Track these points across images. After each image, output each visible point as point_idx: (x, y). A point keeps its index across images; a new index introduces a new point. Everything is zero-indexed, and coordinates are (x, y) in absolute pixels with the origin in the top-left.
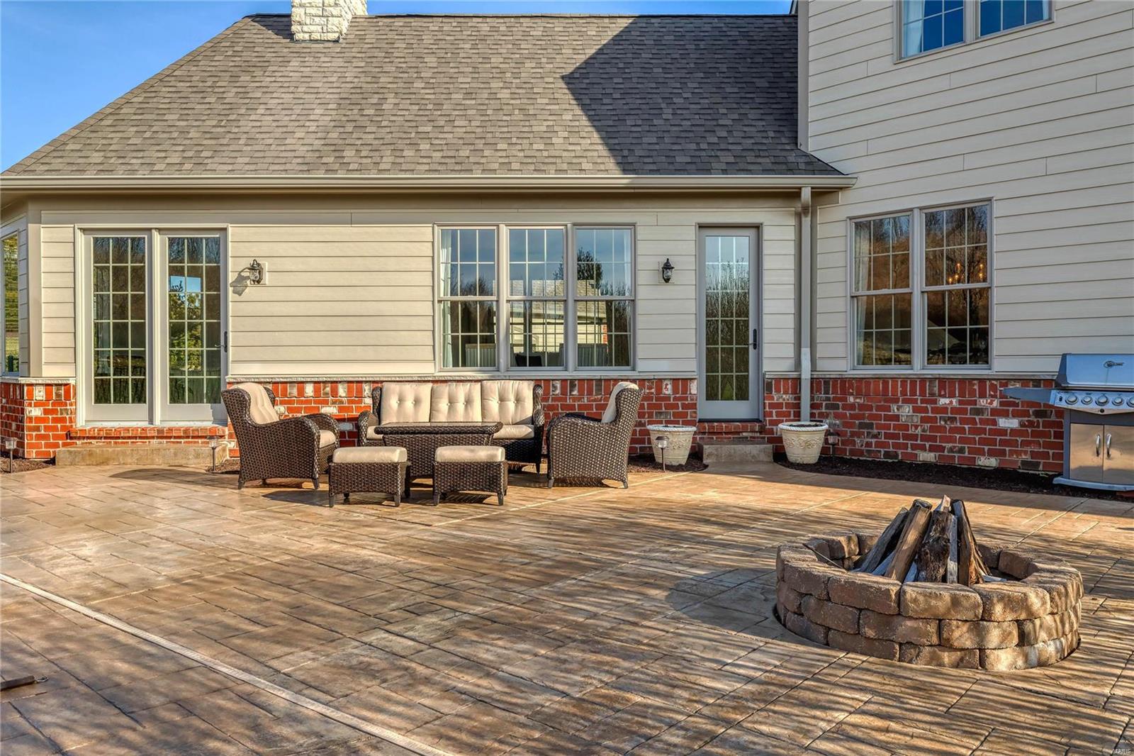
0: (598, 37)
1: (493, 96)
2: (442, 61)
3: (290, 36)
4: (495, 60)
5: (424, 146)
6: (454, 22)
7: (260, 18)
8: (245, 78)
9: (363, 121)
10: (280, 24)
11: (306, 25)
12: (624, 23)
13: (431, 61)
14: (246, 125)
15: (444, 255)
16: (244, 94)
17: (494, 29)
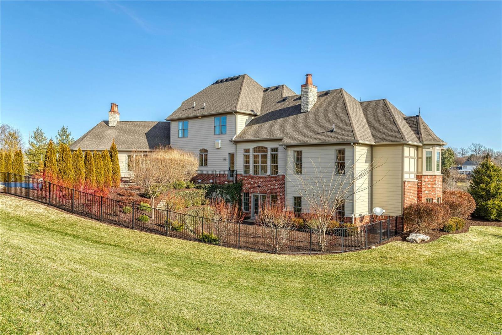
0: (152, 126)
1: (135, 137)
2: (129, 130)
3: (108, 125)
4: (136, 130)
5: (125, 145)
6: (132, 123)
7: (104, 121)
8: (103, 133)
9: (118, 141)
10: (107, 122)
11: (111, 124)
12: (156, 123)
13: (128, 130)
14: (103, 141)
15: (127, 158)
16: (102, 136)
17: (137, 124)
